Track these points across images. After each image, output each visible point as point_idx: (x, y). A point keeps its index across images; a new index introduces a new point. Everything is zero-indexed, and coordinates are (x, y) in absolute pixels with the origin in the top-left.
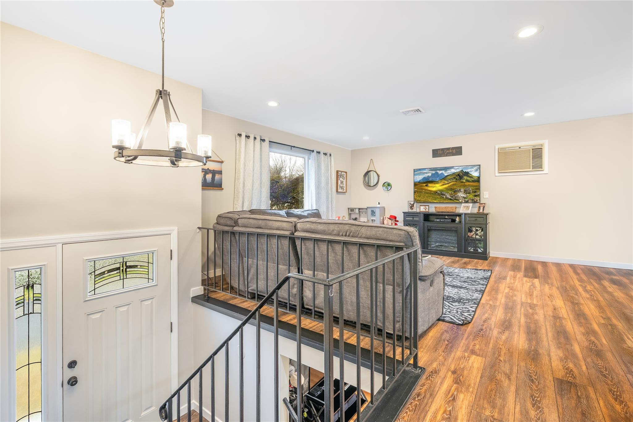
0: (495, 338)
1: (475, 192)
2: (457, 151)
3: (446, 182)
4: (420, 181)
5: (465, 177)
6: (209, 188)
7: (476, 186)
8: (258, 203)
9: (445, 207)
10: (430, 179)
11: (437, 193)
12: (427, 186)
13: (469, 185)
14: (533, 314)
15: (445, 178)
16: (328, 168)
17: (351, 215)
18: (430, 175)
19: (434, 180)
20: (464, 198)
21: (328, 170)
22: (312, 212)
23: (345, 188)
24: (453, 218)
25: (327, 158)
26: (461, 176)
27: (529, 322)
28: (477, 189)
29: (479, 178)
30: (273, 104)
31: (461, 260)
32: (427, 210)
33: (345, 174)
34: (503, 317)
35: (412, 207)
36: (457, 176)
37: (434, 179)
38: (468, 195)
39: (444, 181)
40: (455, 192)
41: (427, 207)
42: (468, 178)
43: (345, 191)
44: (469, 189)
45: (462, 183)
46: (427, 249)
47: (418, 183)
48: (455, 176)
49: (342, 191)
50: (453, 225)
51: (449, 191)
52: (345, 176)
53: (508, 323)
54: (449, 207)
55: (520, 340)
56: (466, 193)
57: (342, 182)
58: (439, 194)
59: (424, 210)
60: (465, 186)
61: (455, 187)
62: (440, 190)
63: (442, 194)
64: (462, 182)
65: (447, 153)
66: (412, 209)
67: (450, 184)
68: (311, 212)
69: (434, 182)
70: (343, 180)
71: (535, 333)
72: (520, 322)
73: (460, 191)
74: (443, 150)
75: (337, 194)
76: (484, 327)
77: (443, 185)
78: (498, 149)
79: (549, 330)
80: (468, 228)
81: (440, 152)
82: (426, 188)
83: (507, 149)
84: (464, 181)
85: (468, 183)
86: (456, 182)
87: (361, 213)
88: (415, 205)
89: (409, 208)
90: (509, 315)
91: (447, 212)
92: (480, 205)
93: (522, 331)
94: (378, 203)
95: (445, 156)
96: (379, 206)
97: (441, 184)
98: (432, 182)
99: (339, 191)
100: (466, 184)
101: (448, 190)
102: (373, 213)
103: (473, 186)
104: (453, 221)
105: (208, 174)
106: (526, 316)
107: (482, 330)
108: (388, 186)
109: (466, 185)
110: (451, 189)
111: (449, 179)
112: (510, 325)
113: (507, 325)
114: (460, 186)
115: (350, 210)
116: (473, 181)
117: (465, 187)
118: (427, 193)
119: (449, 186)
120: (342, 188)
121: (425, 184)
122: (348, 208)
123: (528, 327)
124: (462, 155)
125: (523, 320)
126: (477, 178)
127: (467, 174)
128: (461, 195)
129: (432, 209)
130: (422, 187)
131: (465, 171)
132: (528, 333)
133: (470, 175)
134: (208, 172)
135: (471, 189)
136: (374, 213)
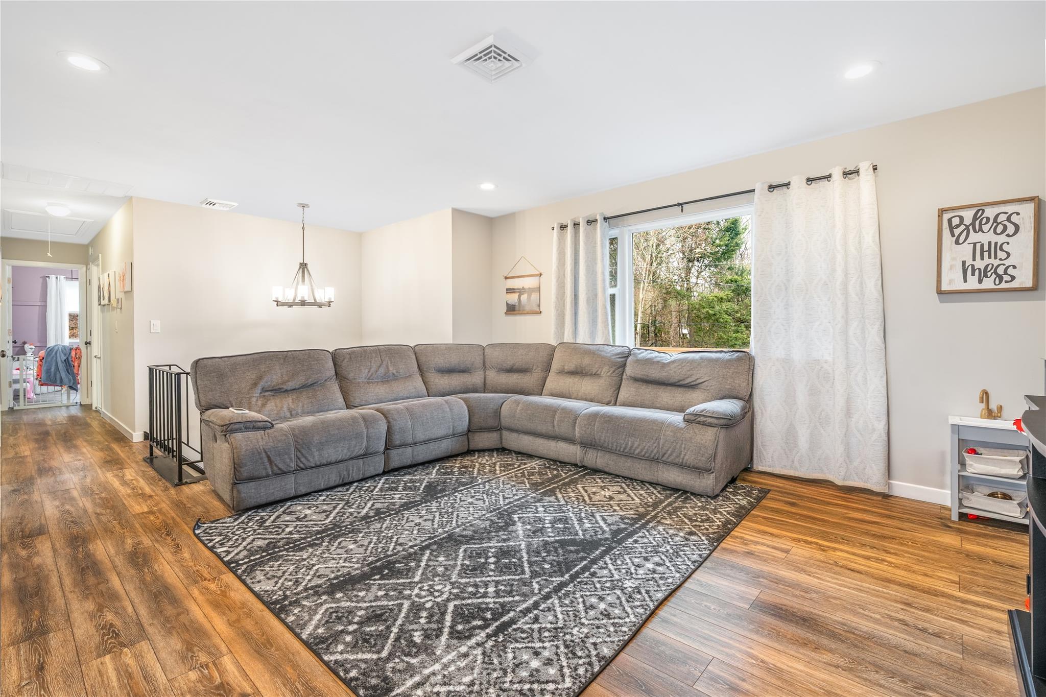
0: (140, 534)
14: (100, 608)
27: (102, 585)
34: (156, 567)
53: (138, 562)
55: (104, 550)
71: (82, 571)
72: (118, 574)
76: (169, 539)
79: (57, 588)
90: (148, 579)
93: (107, 561)
106: (113, 596)
107: (167, 535)
112: (133, 560)
113: (138, 558)
123: (100, 574)
125: (115, 582)
132: (95, 564)
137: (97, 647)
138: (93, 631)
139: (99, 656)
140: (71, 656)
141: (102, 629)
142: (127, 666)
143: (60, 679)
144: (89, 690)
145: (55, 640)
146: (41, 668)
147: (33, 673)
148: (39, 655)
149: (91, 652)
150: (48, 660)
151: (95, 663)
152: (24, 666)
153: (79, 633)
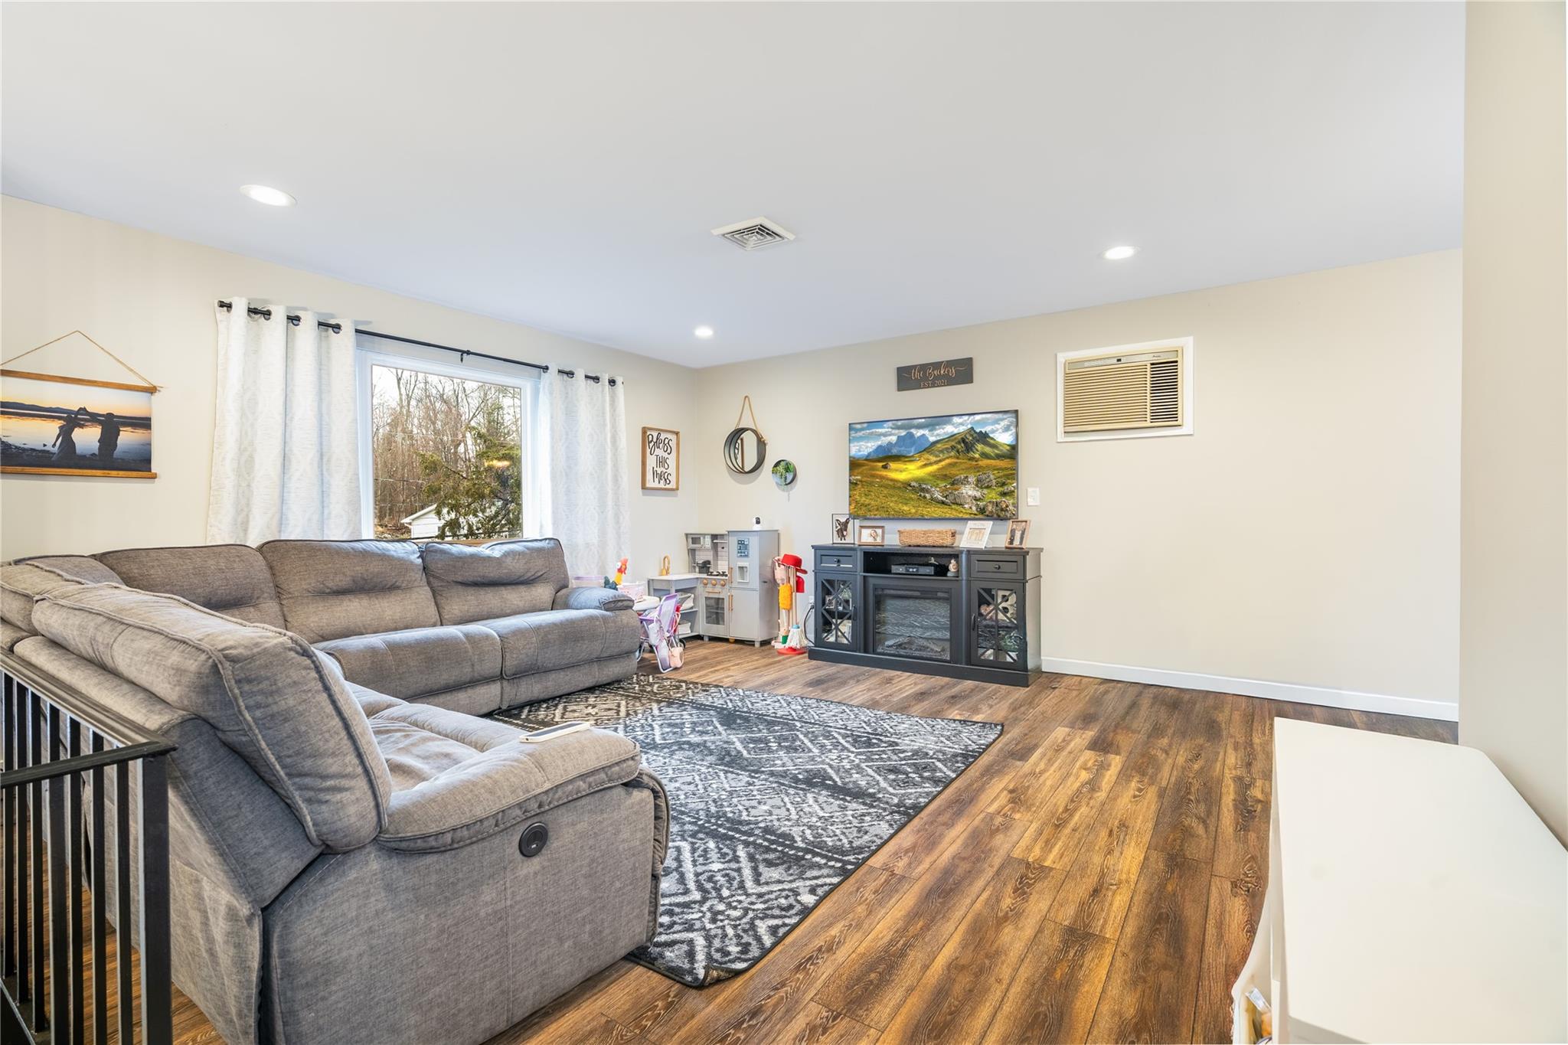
1: (1003, 484)
2: (961, 372)
3: (933, 459)
4: (869, 454)
5: (979, 447)
6: (94, 472)
7: (1006, 469)
8: (309, 520)
9: (925, 533)
10: (895, 451)
11: (910, 485)
12: (885, 467)
13: (988, 467)
15: (930, 448)
16: (605, 420)
17: (697, 553)
18: (894, 439)
19: (904, 453)
20: (976, 499)
21: (605, 425)
22: (528, 549)
23: (673, 478)
24: (943, 561)
25: (600, 389)
26: (968, 443)
28: (1008, 476)
29: (1014, 448)
30: (269, 196)
31: (954, 685)
32: (879, 540)
33: (673, 437)
35: (842, 529)
36: (959, 443)
37: (903, 450)
38: (985, 491)
39: (927, 456)
40: (953, 484)
41: (879, 531)
42: (988, 450)
43: (673, 485)
44: (989, 476)
45: (970, 462)
46: (874, 652)
47: (866, 460)
48: (953, 443)
49: (662, 485)
50: (938, 583)
51: (939, 482)
52: (673, 444)
54: (932, 532)
56: (981, 488)
57: (662, 462)
58: (916, 489)
59: (870, 540)
60: (978, 468)
61: (954, 471)
62: (916, 480)
63: (923, 490)
64: (972, 459)
65: (936, 378)
66: (843, 536)
67: (943, 463)
68: (525, 547)
69: (903, 459)
70: (666, 455)
73: (965, 481)
74: (923, 367)
75: (644, 494)
77: (925, 465)
78: (1065, 364)
80: (979, 592)
81: (917, 375)
82: (884, 473)
83: (1086, 364)
84: (977, 456)
85: (985, 462)
86: (958, 458)
87: (719, 549)
88: (850, 526)
89: (835, 533)
91: (929, 546)
92: (1014, 527)
94: (755, 521)
95: (929, 387)
96: (757, 527)
97: (920, 463)
98: (897, 458)
99: (650, 484)
100: (980, 463)
101: (938, 478)
102: (743, 547)
103: (998, 469)
104: (942, 570)
105: (82, 426)
108: (787, 472)
109: (981, 467)
110: (946, 475)
111: (942, 451)
114: (967, 469)
115: (690, 540)
116: (999, 457)
117: (978, 471)
118: (886, 487)
119: (939, 469)
120: (661, 476)
121: (881, 464)
122: (687, 535)
124: (971, 381)
126: (1008, 448)
127: (983, 438)
128: (969, 491)
129: (892, 536)
130: (874, 470)
131: (978, 431)
133: (992, 441)
134: (85, 420)
135: (992, 477)
136: (746, 547)
137: (1046, 878)
138: (1033, 898)
139: (1051, 869)
140: (1069, 885)
141: (1025, 893)
142: (1042, 849)
143: (1089, 873)
144: (1077, 850)
145: (1067, 915)
146: (1096, 892)
147: (1104, 891)
148: (1089, 908)
149: (1053, 877)
150: (1086, 896)
151: (1057, 866)
152: (1107, 904)
153: (1044, 906)
